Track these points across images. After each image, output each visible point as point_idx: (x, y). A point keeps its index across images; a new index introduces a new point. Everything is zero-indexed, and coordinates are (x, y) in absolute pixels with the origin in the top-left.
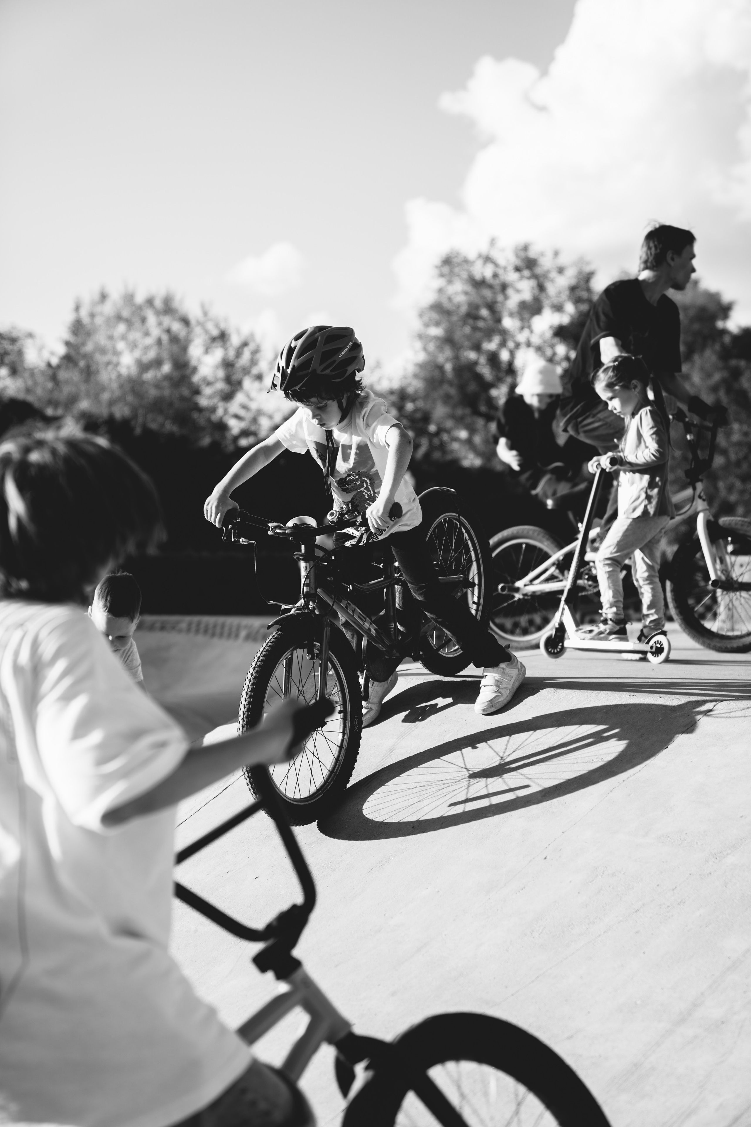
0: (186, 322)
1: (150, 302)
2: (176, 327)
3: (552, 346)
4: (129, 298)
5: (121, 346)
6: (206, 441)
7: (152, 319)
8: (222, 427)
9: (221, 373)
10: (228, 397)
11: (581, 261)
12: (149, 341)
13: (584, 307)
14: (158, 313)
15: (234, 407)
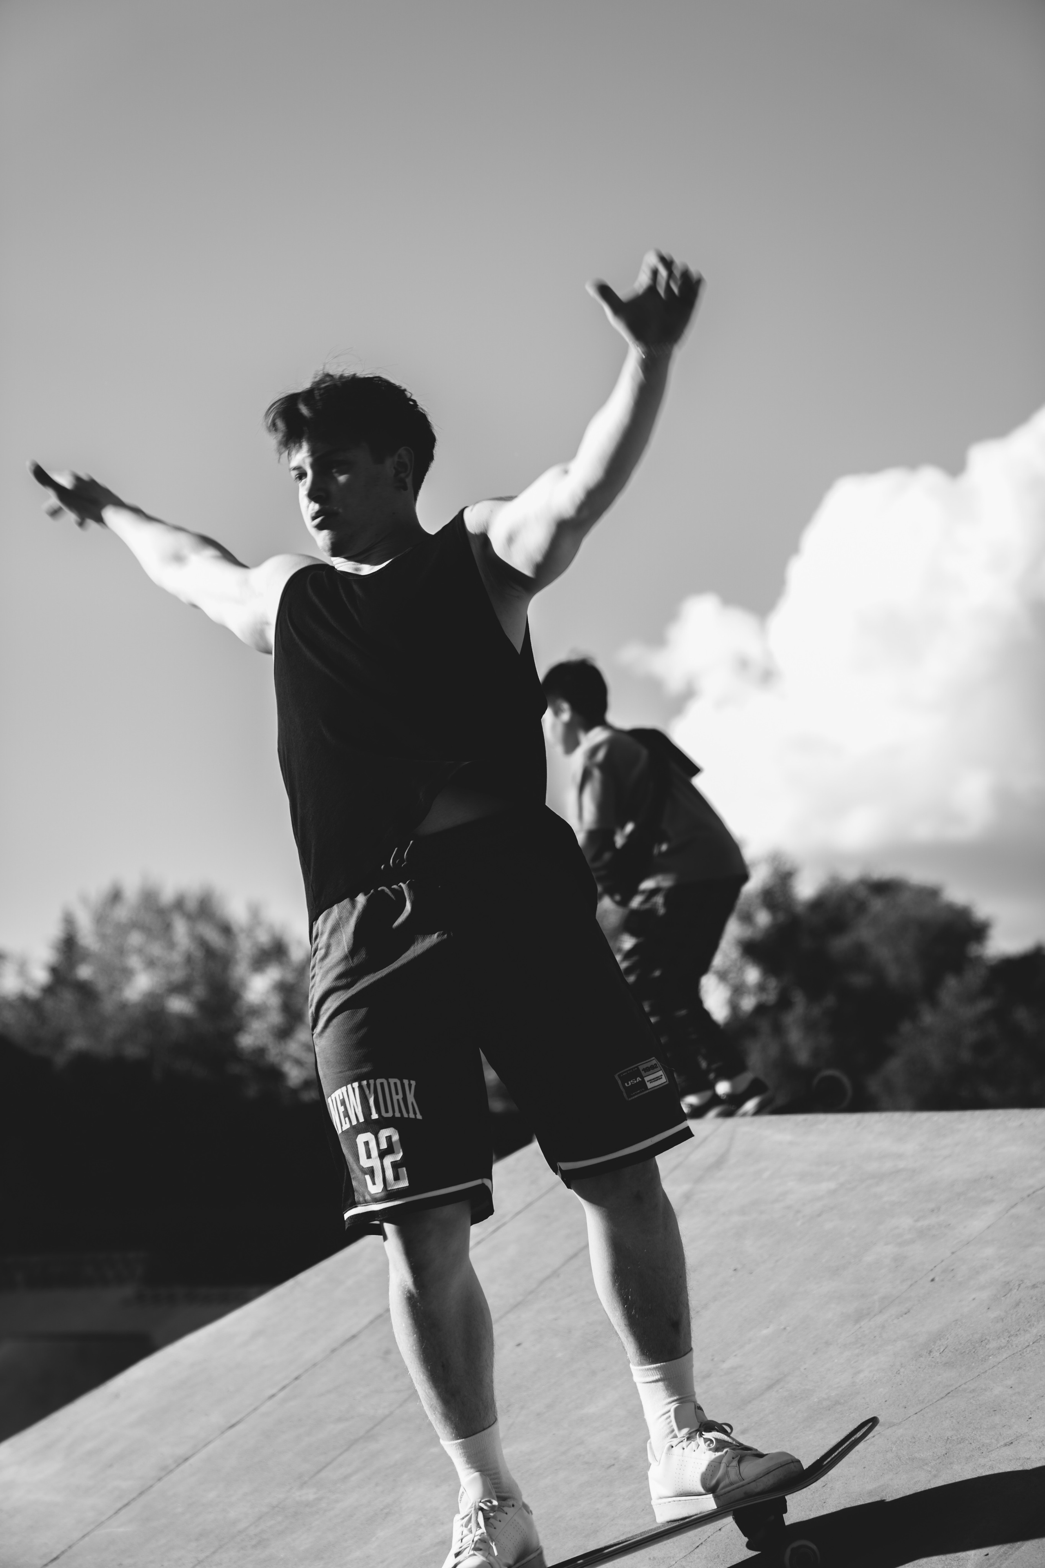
0: (226, 930)
1: (179, 904)
2: (214, 937)
3: (741, 970)
4: (149, 898)
5: (134, 962)
6: (252, 1091)
7: (181, 929)
8: (275, 1075)
9: (274, 1001)
10: (284, 1033)
11: (775, 858)
12: (176, 957)
13: (781, 917)
14: (191, 918)
15: (293, 1047)
